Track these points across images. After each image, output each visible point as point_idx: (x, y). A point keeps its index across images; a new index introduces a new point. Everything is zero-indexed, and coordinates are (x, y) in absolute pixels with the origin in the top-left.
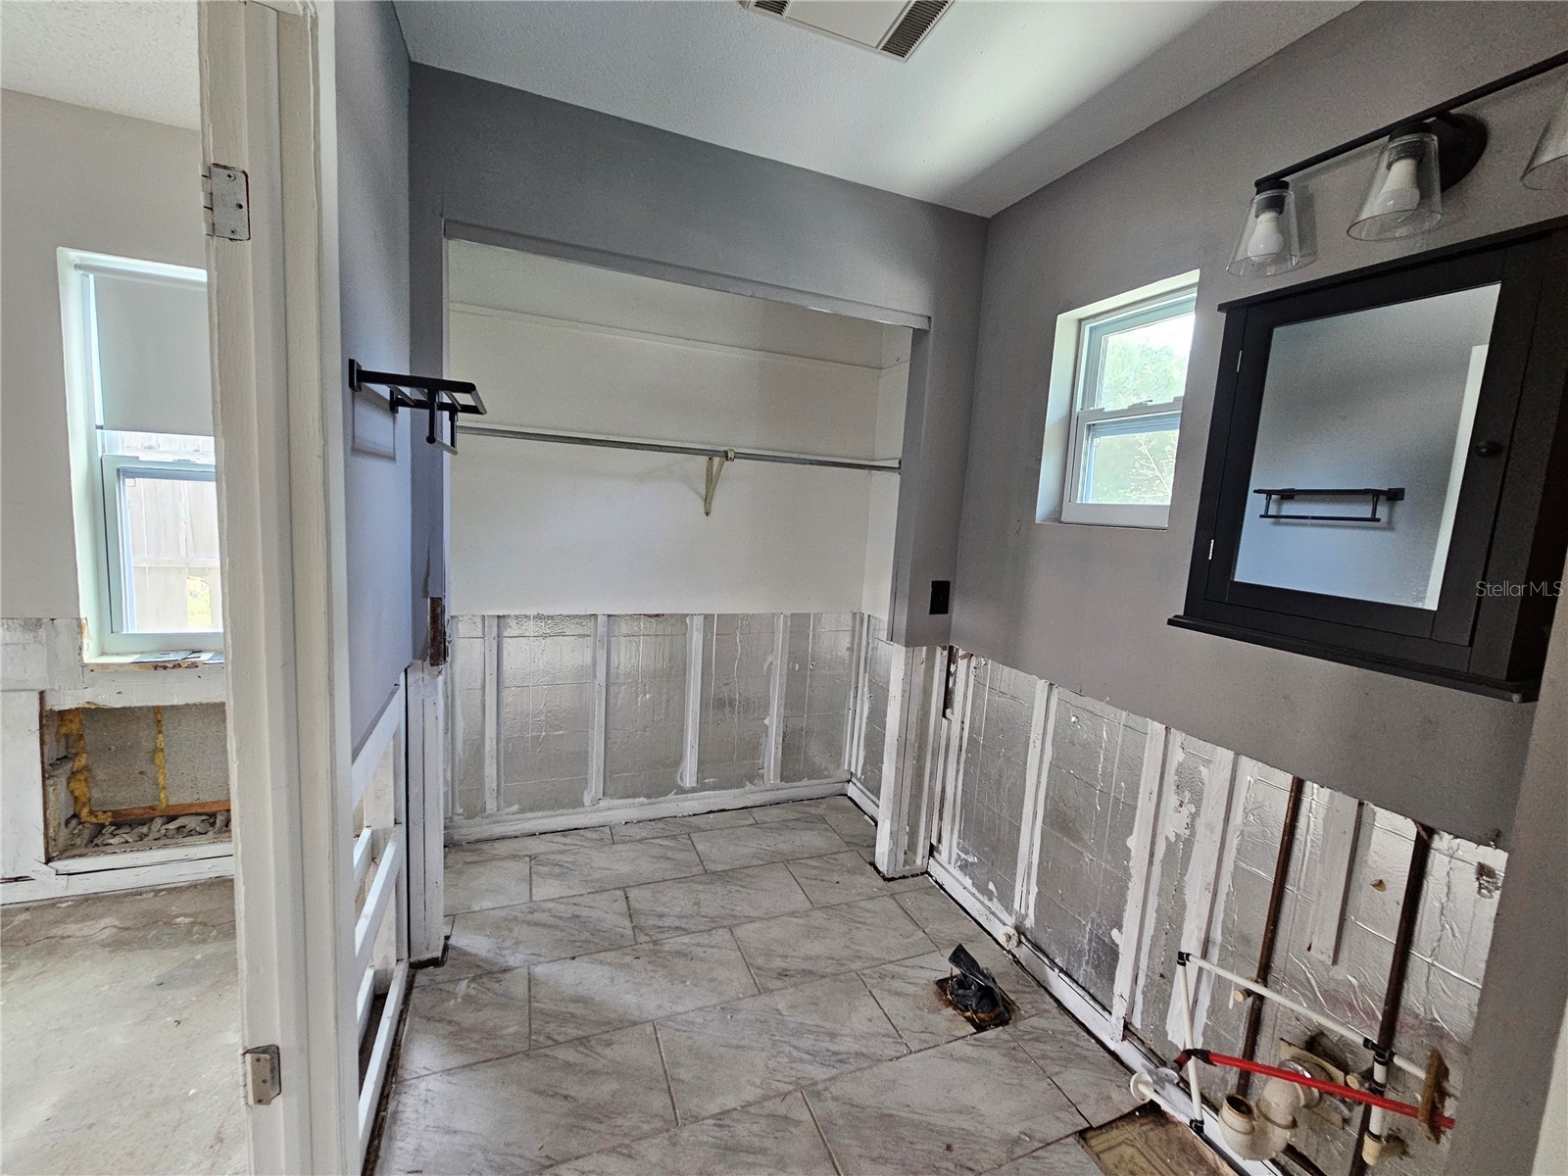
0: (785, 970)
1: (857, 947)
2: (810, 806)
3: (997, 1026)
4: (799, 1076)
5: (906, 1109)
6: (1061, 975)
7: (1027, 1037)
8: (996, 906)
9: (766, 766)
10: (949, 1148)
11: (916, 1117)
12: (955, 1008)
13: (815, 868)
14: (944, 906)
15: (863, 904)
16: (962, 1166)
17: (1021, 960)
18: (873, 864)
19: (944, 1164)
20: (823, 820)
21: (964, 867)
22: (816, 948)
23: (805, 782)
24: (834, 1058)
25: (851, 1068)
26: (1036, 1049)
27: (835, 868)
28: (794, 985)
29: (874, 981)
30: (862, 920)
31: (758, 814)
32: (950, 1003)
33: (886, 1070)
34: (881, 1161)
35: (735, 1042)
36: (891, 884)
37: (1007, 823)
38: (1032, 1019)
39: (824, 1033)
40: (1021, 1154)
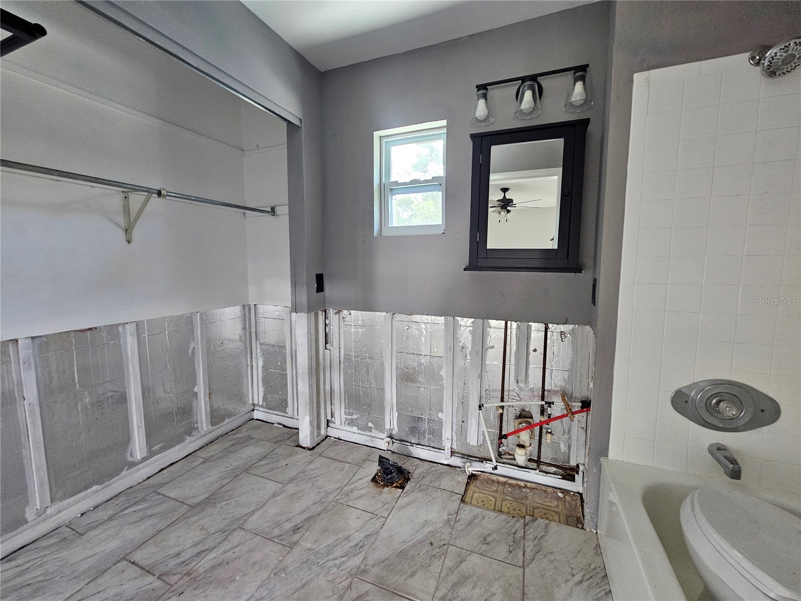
0: (296, 526)
1: (324, 490)
2: (235, 434)
3: (407, 482)
4: (348, 571)
5: (404, 543)
6: (417, 446)
7: (420, 479)
8: (374, 433)
9: (199, 421)
10: (431, 544)
11: (410, 543)
12: (388, 486)
13: (266, 464)
14: (347, 446)
15: (309, 467)
16: (441, 546)
17: (394, 451)
18: (299, 446)
19: (435, 551)
20: (250, 438)
21: (351, 423)
22: (303, 504)
23: (227, 420)
24: (357, 548)
25: (369, 545)
26: (426, 481)
27: (280, 458)
28: (307, 530)
29: (344, 500)
30: (315, 475)
31: (203, 454)
32: (384, 486)
33: (384, 534)
34: (414, 574)
35: (299, 585)
36: (315, 450)
37: (375, 389)
38: (417, 471)
39: (343, 540)
40: (453, 523)
